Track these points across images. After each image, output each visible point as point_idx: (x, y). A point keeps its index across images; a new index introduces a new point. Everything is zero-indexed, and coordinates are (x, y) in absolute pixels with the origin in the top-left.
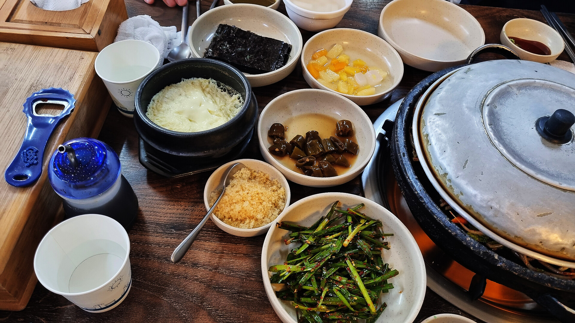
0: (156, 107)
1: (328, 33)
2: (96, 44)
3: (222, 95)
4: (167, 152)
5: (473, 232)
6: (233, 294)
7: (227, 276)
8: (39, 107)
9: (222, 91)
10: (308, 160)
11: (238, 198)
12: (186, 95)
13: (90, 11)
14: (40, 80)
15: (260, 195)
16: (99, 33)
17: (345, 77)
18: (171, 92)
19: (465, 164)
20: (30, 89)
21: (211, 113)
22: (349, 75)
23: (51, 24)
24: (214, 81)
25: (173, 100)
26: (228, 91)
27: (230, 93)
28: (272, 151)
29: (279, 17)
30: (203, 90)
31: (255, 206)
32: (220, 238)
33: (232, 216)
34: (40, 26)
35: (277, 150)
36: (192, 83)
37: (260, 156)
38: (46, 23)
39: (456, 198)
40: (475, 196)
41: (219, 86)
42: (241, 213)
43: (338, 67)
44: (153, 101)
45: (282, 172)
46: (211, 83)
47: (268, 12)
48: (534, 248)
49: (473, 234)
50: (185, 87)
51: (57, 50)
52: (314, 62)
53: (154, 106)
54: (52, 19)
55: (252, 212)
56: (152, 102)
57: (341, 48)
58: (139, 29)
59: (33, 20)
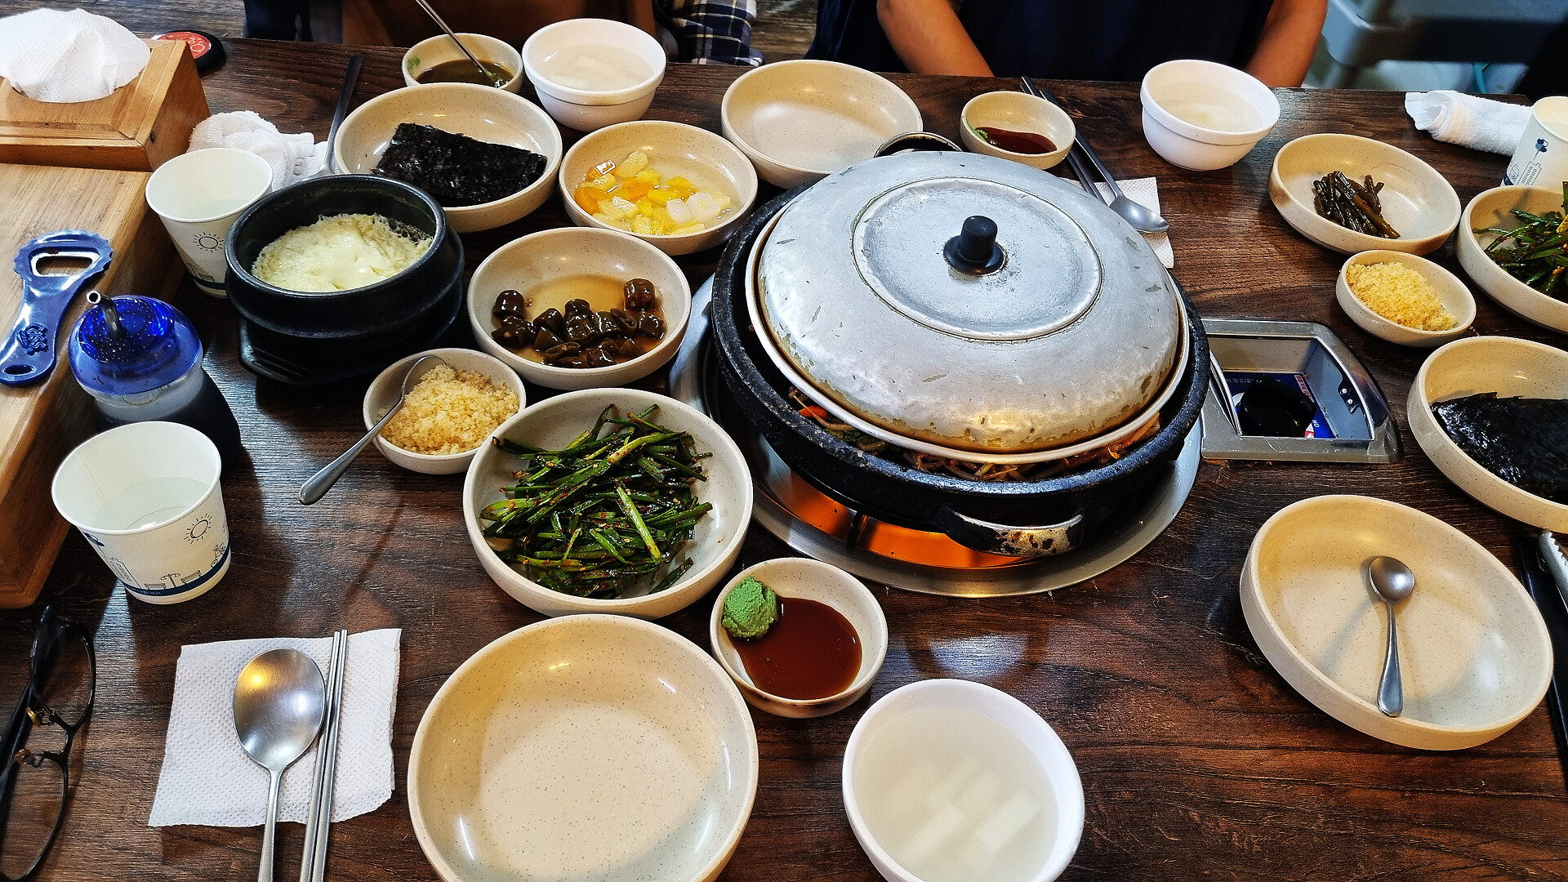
0: (268, 264)
1: (617, 131)
2: (147, 158)
3: (399, 242)
4: (290, 332)
5: (833, 426)
6: (418, 565)
7: (409, 539)
8: (42, 265)
9: (400, 237)
10: (565, 348)
11: (427, 407)
12: (327, 244)
13: (132, 100)
14: (42, 221)
15: (468, 401)
16: (152, 137)
17: (647, 209)
18: (296, 239)
19: (816, 314)
20: (24, 236)
21: (377, 274)
22: (656, 204)
23: (57, 126)
24: (383, 218)
25: (302, 253)
26: (411, 235)
27: (415, 240)
28: (498, 337)
29: (519, 104)
30: (362, 235)
31: (458, 420)
32: (397, 483)
33: (419, 442)
34: (36, 129)
35: (507, 334)
36: (340, 223)
37: (473, 342)
38: (47, 124)
39: (805, 373)
40: (830, 361)
41: (393, 227)
42: (433, 435)
43: (636, 191)
44: (263, 255)
45: (513, 366)
46: (380, 223)
47: (497, 96)
48: (924, 435)
49: (835, 431)
50: (325, 229)
51: (70, 170)
52: (590, 185)
53: (265, 264)
54: (58, 118)
55: (452, 430)
56: (260, 257)
57: (644, 159)
58: (233, 136)
59: (21, 120)
